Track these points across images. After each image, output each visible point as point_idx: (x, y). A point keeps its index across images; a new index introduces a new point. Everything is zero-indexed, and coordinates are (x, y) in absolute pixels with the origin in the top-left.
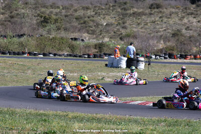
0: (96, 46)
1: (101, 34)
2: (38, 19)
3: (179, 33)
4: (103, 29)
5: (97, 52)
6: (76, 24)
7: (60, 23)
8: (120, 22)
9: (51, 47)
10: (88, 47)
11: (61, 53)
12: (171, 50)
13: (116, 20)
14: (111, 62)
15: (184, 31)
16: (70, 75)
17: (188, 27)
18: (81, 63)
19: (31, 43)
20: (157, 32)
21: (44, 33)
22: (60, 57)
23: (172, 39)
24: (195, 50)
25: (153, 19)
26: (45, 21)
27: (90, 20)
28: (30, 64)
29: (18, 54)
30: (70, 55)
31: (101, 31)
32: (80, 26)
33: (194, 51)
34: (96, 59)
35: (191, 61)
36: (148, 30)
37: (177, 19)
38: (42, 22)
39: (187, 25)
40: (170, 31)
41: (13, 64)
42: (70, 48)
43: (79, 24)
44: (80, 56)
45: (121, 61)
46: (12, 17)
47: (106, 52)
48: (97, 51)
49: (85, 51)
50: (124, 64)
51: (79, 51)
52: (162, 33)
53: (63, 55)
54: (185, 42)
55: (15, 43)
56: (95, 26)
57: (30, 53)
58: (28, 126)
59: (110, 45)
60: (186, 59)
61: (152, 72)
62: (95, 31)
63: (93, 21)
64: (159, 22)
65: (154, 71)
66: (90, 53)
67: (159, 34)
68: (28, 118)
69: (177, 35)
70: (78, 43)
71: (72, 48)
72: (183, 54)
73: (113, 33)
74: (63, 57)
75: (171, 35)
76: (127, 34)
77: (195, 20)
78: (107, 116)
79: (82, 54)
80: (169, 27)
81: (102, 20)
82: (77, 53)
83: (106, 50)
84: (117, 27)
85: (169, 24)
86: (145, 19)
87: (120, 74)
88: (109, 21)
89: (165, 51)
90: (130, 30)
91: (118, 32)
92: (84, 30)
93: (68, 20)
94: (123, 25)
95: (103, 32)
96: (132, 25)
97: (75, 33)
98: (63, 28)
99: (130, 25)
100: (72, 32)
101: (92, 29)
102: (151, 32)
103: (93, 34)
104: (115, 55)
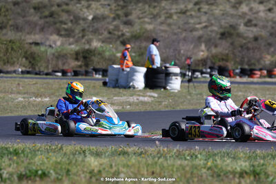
0: (77, 56)
1: (83, 36)
3: (232, 31)
4: (89, 27)
5: (80, 66)
6: (35, 18)
7: (5, 16)
8: (119, 12)
10: (60, 56)
11: (11, 69)
12: (223, 59)
13: (111, 9)
14: (114, 78)
15: (242, 28)
16: (35, 101)
17: (250, 21)
20: (191, 31)
22: (10, 75)
24: (268, 59)
25: (182, 6)
27: (63, 11)
30: (28, 72)
31: (83, 30)
32: (41, 22)
33: (268, 62)
34: (80, 77)
35: (263, 80)
36: (173, 27)
37: (228, 8)
39: (248, 17)
40: (215, 28)
42: (27, 58)
43: (41, 18)
44: (47, 74)
45: (133, 75)
47: (98, 67)
48: (79, 63)
49: (57, 65)
50: (139, 81)
51: (44, 65)
52: (201, 32)
53: (15, 72)
54: (250, 45)
59: (104, 51)
60: (252, 77)
61: (197, 95)
62: (73, 31)
63: (68, 12)
64: (193, 13)
65: (201, 94)
66: (66, 67)
67: (196, 34)
69: (230, 35)
70: (43, 48)
71: (32, 58)
72: (246, 67)
73: (106, 34)
74: (14, 75)
75: (219, 36)
76: (134, 34)
77: (262, 8)
79: (50, 71)
80: (213, 22)
81: (85, 10)
82: (42, 69)
83: (97, 62)
84: (115, 23)
85: (213, 15)
86: (167, 7)
87: (134, 99)
88: (98, 12)
89: (212, 62)
90: (139, 27)
91: (116, 33)
92: (51, 29)
93: (19, 11)
94: (125, 19)
95: (87, 33)
96: (142, 18)
97: (35, 34)
98: (11, 26)
99: (139, 18)
100: (28, 33)
101: (65, 26)
102: (180, 30)
103: (68, 35)
104: (121, 64)
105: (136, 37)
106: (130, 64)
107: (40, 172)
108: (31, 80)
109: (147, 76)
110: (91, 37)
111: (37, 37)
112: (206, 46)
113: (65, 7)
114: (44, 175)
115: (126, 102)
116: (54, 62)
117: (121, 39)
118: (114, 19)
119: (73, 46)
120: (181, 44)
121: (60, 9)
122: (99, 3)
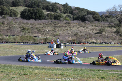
0: (44, 39)
4: (47, 32)
6: (36, 30)
7: (30, 30)
8: (54, 29)
9: (26, 40)
10: (41, 40)
11: (30, 42)
13: (52, 29)
14: (50, 46)
15: (79, 33)
17: (81, 32)
18: (38, 46)
19: (18, 38)
21: (23, 34)
23: (75, 36)
24: (83, 40)
25: (67, 28)
26: (23, 29)
28: (17, 47)
29: (13, 43)
30: (34, 43)
32: (37, 31)
34: (44, 44)
35: (82, 45)
36: (65, 33)
37: (76, 29)
38: (22, 30)
40: (74, 33)
41: (10, 47)
44: (38, 43)
46: (10, 28)
48: (44, 41)
50: (55, 46)
51: (37, 41)
55: (11, 38)
56: (43, 31)
57: (17, 42)
58: (17, 72)
59: (49, 39)
60: (80, 44)
63: (43, 29)
64: (69, 30)
66: (41, 42)
67: (69, 34)
68: (17, 68)
69: (77, 35)
70: (37, 38)
71: (34, 40)
72: (79, 42)
73: (51, 34)
74: (31, 44)
77: (83, 29)
78: (49, 67)
81: (46, 29)
83: (48, 41)
84: (52, 32)
85: (73, 30)
86: (64, 28)
88: (49, 29)
89: (72, 41)
90: (58, 33)
91: (53, 34)
92: (39, 33)
93: (33, 29)
94: (55, 31)
95: (47, 34)
98: (31, 32)
99: (58, 31)
100: (34, 34)
103: (43, 34)
105: (57, 35)
109: (57, 45)
111: (36, 35)
112: (71, 37)
116: (39, 41)
119: (43, 37)
121: (41, 29)
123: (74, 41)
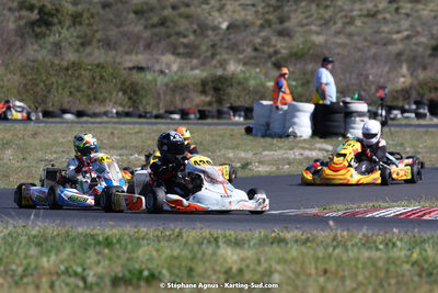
0: (204, 86)
1: (213, 56)
2: (20, 18)
4: (222, 40)
5: (210, 104)
6: (136, 27)
7: (90, 25)
8: (271, 17)
9: (67, 91)
10: (178, 88)
11: (99, 109)
12: (436, 89)
13: (257, 12)
14: (263, 121)
16: (137, 160)
20: (385, 45)
22: (98, 120)
25: (370, 6)
26: (43, 20)
27: (180, 15)
30: (127, 115)
31: (213, 46)
32: (147, 34)
34: (209, 121)
36: (355, 38)
38: (33, 24)
40: (424, 40)
42: (125, 92)
43: (146, 27)
44: (157, 117)
45: (294, 116)
47: (238, 103)
48: (208, 99)
49: (172, 102)
50: (303, 125)
51: (152, 102)
52: (400, 46)
53: (106, 114)
56: (195, 32)
59: (246, 79)
61: (395, 145)
62: (197, 48)
63: (188, 17)
64: (388, 16)
65: (401, 145)
66: (186, 106)
67: (394, 49)
70: (149, 76)
71: (133, 92)
73: (249, 51)
74: (105, 119)
75: (429, 52)
76: (295, 50)
79: (162, 111)
80: (419, 29)
81: (216, 14)
82: (149, 109)
83: (235, 96)
84: (263, 34)
85: (419, 18)
86: (346, 7)
87: (295, 154)
88: (236, 16)
89: (419, 94)
90: (302, 39)
91: (266, 49)
92: (163, 44)
93: (111, 16)
94: (279, 27)
95: (219, 50)
96: (307, 25)
97: (137, 53)
98: (99, 41)
99: (302, 26)
100: (127, 52)
101: (185, 40)
102: (367, 44)
103: (190, 55)
104: (275, 99)
105: (297, 56)
106: (288, 98)
107: (146, 273)
108: (132, 126)
109: (315, 117)
110: (225, 56)
111: (140, 59)
112: (409, 69)
113: (183, 10)
114: (153, 278)
115: (283, 159)
116: (168, 98)
117: (273, 59)
118: (262, 27)
119: (197, 72)
120: (368, 66)
121: (175, 13)
122: (237, 3)
123: (433, 95)
